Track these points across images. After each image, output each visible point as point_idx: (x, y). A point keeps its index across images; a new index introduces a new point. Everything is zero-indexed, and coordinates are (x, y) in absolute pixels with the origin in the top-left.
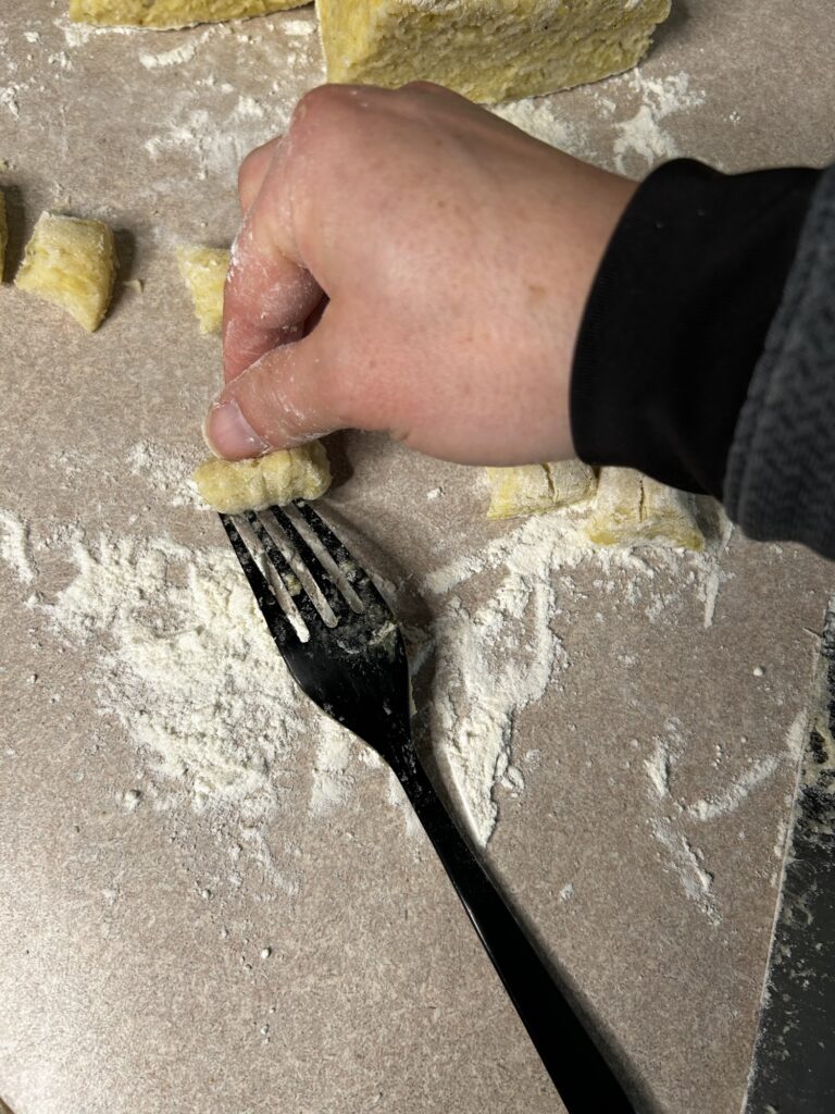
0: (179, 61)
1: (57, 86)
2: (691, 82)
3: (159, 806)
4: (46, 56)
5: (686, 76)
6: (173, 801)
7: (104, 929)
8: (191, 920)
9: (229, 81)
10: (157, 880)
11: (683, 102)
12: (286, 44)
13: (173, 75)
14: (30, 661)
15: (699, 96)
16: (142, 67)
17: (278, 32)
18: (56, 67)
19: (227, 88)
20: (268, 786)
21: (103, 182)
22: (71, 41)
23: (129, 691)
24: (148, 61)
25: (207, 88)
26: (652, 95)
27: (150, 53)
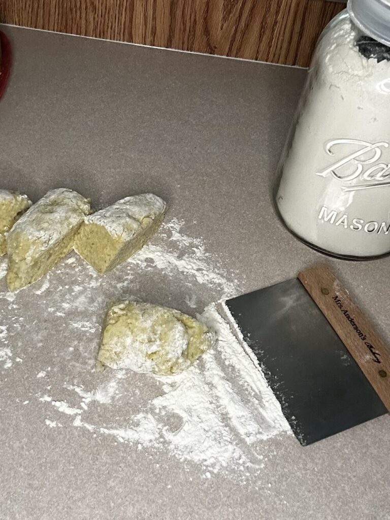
0: (47, 287)
1: (18, 314)
2: (177, 219)
3: (216, 471)
4: (7, 308)
5: (175, 218)
6: (218, 467)
7: (230, 510)
8: (247, 491)
9: (65, 285)
10: (231, 488)
11: (180, 225)
12: (71, 267)
13: (48, 292)
14: (153, 462)
15: (183, 221)
16: (38, 295)
17: (66, 264)
18: (13, 309)
19: (67, 287)
20: (235, 447)
21: (56, 331)
22: (11, 299)
23: (183, 450)
24: (39, 292)
25: (61, 290)
26: (172, 227)
27: (38, 290)
